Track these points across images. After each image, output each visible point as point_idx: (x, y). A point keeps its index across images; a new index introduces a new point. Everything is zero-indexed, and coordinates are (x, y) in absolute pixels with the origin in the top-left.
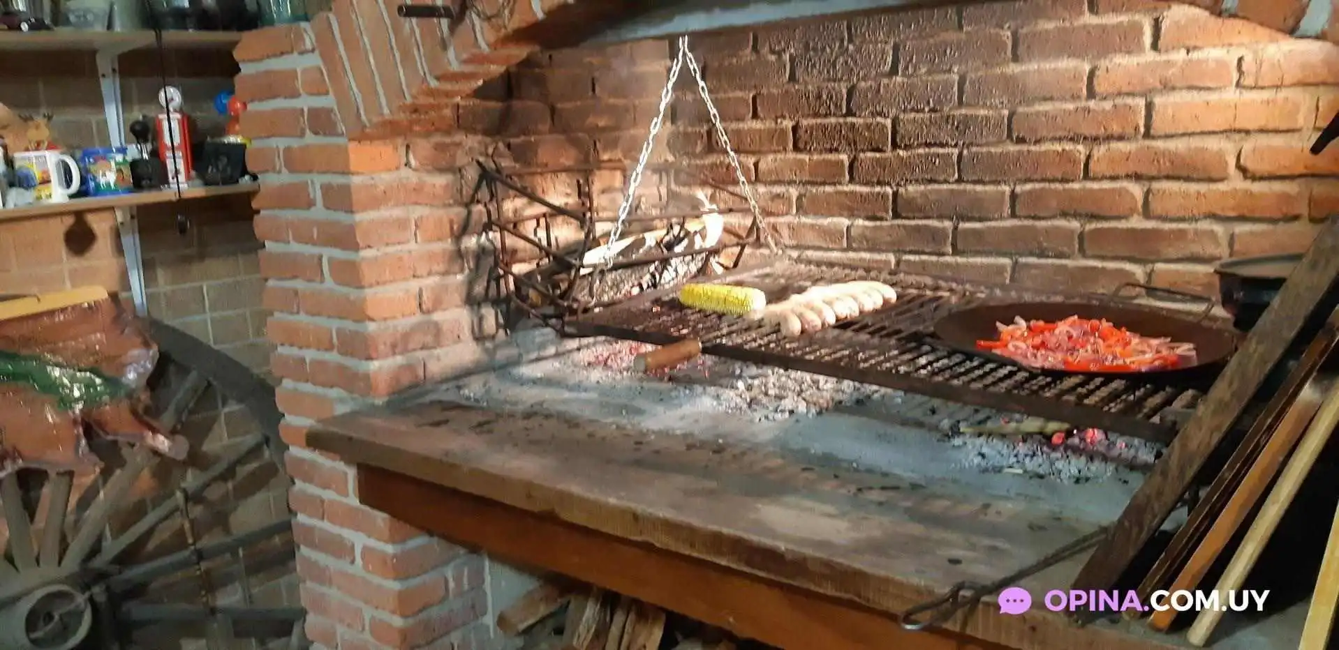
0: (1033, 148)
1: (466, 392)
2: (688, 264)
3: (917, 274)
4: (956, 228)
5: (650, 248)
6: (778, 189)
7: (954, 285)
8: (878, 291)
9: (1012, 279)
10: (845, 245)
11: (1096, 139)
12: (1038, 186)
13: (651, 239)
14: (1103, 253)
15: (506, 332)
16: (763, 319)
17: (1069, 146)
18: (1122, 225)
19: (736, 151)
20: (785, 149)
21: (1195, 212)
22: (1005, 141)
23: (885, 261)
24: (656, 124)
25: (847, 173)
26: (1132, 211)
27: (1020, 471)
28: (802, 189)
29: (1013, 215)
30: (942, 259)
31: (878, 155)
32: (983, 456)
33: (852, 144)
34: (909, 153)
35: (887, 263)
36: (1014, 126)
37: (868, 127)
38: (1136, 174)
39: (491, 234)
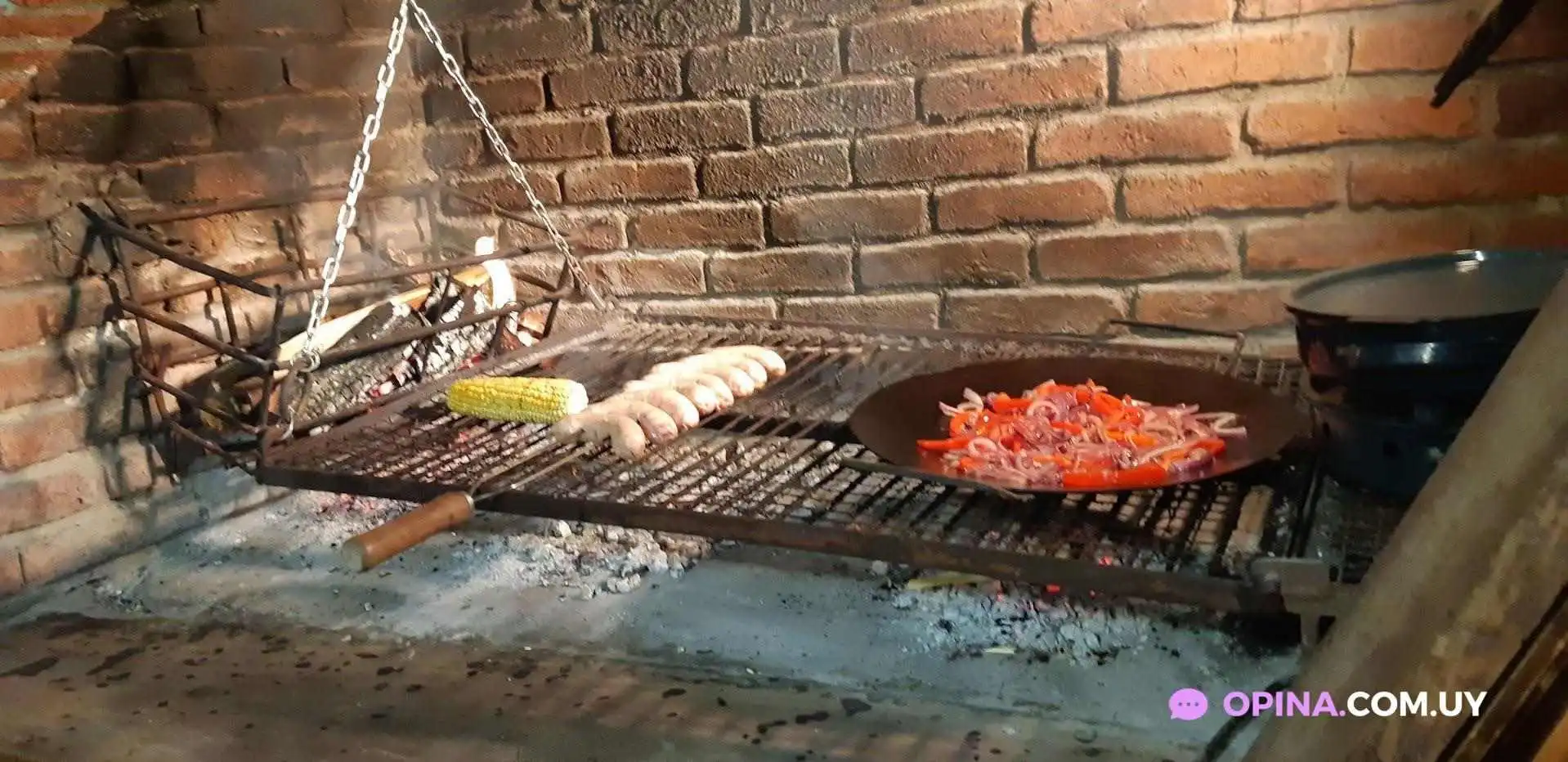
0: (954, 131)
1: (109, 588)
2: (468, 339)
3: (810, 325)
4: (856, 255)
5: (402, 319)
6: (597, 213)
7: (863, 338)
8: (757, 360)
9: (943, 322)
10: (704, 289)
11: (1041, 112)
12: (966, 185)
13: (401, 305)
14: (1064, 275)
15: (172, 480)
16: (582, 431)
17: (1005, 125)
18: (1088, 232)
19: (519, 161)
20: (600, 154)
21: (1190, 208)
22: (914, 124)
23: (763, 308)
24: (373, 123)
25: (694, 184)
26: (1102, 212)
27: (1010, 651)
28: (632, 211)
29: (935, 230)
30: (841, 300)
31: (736, 155)
32: (946, 625)
33: (697, 140)
34: (780, 150)
35: (765, 311)
36: (925, 100)
37: (717, 114)
38: (1102, 157)
39: (123, 324)
